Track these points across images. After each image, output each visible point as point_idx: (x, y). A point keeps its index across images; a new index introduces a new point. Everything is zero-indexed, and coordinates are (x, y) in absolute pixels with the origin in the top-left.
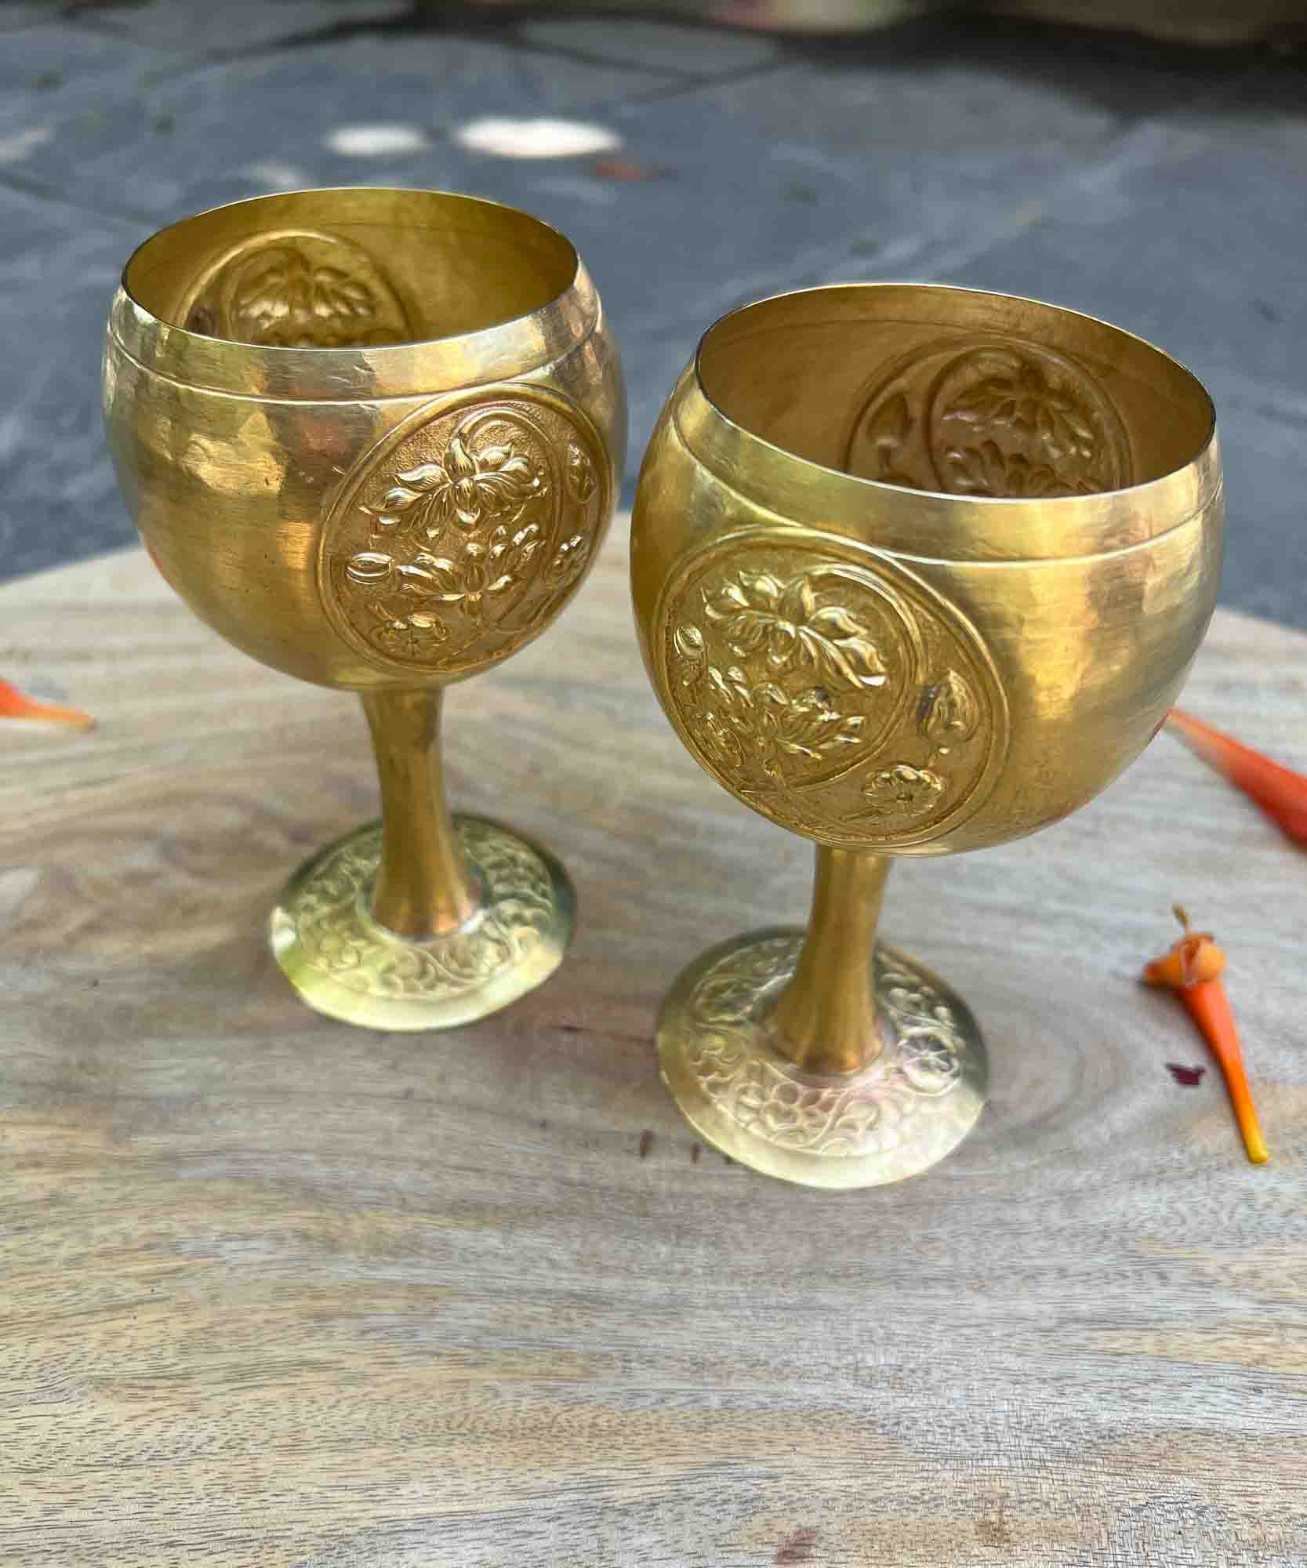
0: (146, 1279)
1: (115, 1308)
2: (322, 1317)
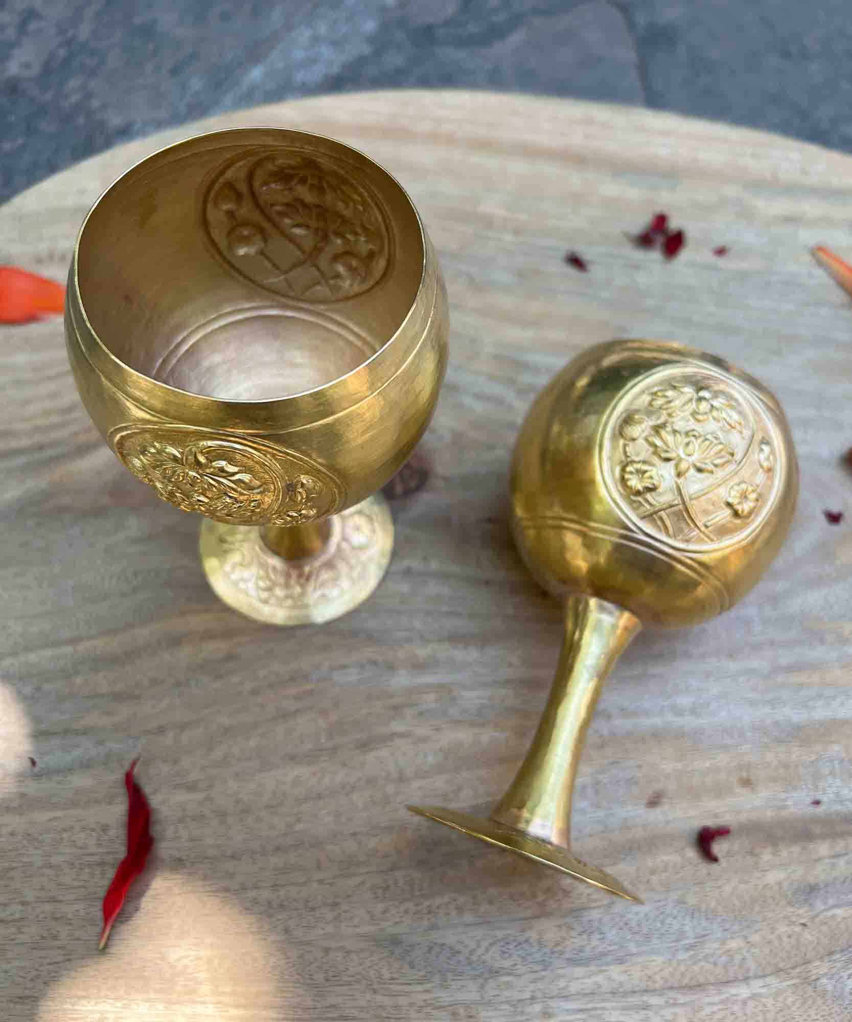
0: (297, 698)
1: (285, 716)
2: (396, 708)
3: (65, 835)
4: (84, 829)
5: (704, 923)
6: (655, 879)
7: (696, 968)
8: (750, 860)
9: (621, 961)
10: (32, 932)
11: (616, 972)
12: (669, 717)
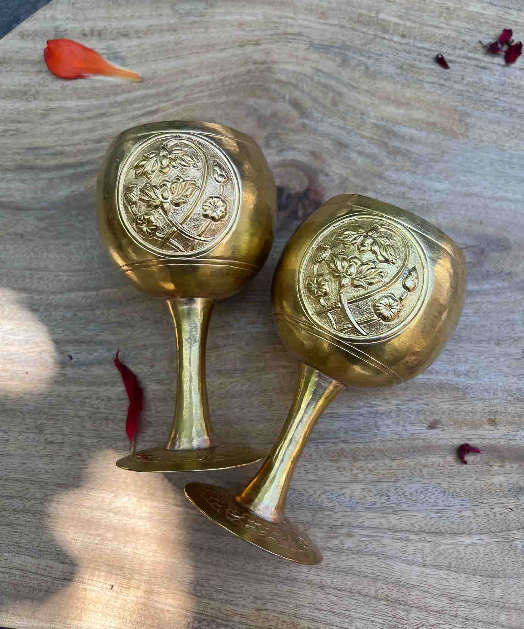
0: (225, 338)
3: (87, 401)
4: (98, 398)
5: (451, 499)
6: (425, 471)
7: (441, 523)
8: (485, 468)
9: (397, 513)
10: (67, 450)
11: (393, 519)
12: (451, 377)
